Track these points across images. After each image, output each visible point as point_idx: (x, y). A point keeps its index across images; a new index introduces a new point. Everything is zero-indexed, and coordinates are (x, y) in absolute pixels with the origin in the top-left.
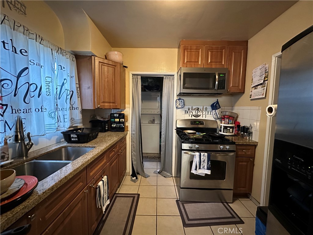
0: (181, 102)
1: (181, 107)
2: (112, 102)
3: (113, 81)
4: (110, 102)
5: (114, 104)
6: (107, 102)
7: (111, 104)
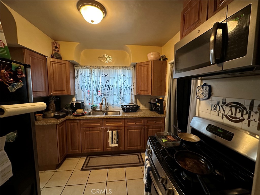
0: (206, 89)
1: (204, 98)
2: (145, 90)
3: (146, 76)
4: (144, 91)
5: (147, 92)
6: (142, 91)
7: (145, 92)
